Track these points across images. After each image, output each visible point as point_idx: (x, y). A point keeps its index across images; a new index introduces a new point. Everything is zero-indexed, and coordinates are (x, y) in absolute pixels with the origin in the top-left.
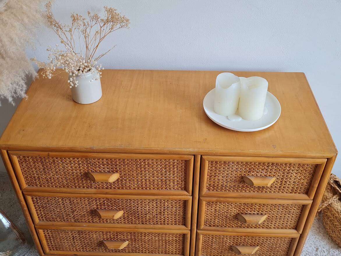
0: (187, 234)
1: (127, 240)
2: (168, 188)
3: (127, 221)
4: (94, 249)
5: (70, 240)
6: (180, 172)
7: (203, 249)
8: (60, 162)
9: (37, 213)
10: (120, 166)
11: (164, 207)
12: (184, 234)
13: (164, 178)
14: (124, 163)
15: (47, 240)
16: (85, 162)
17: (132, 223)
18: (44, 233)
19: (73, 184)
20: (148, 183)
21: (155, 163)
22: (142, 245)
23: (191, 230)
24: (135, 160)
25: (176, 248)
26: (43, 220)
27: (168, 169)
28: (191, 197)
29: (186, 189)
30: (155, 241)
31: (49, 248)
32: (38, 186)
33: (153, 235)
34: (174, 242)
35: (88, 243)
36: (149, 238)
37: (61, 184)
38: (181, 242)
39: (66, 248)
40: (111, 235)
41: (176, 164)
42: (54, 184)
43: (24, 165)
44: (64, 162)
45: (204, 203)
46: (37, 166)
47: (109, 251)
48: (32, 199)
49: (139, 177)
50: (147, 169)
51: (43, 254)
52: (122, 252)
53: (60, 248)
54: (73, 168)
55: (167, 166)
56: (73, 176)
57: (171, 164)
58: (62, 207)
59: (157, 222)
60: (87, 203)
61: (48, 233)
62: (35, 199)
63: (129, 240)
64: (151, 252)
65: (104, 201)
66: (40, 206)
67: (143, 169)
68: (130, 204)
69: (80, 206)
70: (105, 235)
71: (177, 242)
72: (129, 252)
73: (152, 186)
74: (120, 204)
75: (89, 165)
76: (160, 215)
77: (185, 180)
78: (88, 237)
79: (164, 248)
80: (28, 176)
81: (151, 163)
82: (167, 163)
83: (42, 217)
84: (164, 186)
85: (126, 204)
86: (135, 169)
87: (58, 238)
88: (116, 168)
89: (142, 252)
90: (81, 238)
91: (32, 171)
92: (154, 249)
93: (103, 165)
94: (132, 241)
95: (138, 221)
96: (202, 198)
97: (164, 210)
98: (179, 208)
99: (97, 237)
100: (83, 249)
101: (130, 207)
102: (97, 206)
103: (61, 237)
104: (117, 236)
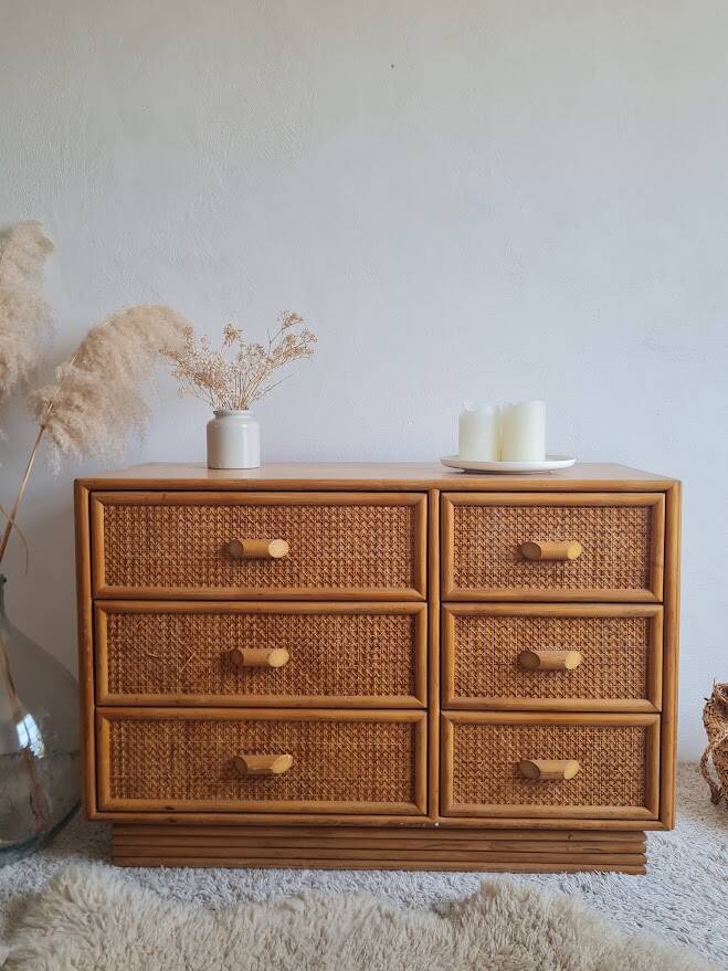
0: (420, 720)
1: (291, 753)
2: (380, 584)
3: (295, 684)
4: (213, 791)
5: (164, 759)
6: (403, 539)
7: (456, 780)
8: (181, 517)
9: (109, 667)
10: (292, 525)
11: (372, 639)
12: (414, 726)
13: (372, 555)
14: (299, 517)
15: (112, 760)
16: (227, 517)
17: (304, 693)
18: (111, 736)
19: (197, 578)
20: (342, 570)
21: (357, 517)
22: (321, 768)
23: (428, 710)
24: (319, 510)
25: (396, 777)
26: (117, 689)
27: (380, 531)
28: (426, 605)
29: (415, 584)
30: (351, 755)
31: (113, 788)
32: (129, 585)
33: (348, 732)
34: (393, 755)
35: (202, 767)
36: (339, 745)
37: (174, 577)
38: (408, 755)
39: (150, 789)
40: (257, 737)
41: (395, 517)
42: (159, 577)
43: (113, 530)
44: (189, 517)
45: (452, 621)
46: (136, 531)
47: (247, 797)
48: (109, 622)
49: (326, 555)
50: (341, 532)
51: (94, 809)
52: (276, 798)
53: (136, 790)
54: (204, 532)
55: (379, 524)
56: (200, 554)
57: (387, 517)
58: (165, 647)
59: (356, 686)
60: (217, 633)
61: (120, 736)
62: (113, 625)
63: (295, 753)
64: (340, 796)
65: (252, 625)
66: (120, 646)
67: (334, 532)
68: (303, 632)
69: (203, 640)
70: (242, 738)
71: (400, 755)
72: (291, 798)
73: (349, 578)
74: (284, 633)
75: (234, 524)
76: (364, 663)
77: (412, 560)
78: (205, 744)
79: (370, 777)
80: (113, 557)
81: (349, 517)
82: (379, 516)
83: (117, 681)
84: (372, 577)
85: (296, 632)
86: (319, 533)
87: (139, 753)
88: (284, 532)
89: (321, 798)
90: (190, 749)
91: (125, 545)
92: (348, 784)
93: (261, 524)
94: (302, 755)
95: (318, 685)
96: (446, 606)
97: (372, 648)
98: (403, 640)
99: (224, 745)
100: (188, 789)
101: (303, 640)
102: (236, 640)
103: (145, 748)
104: (269, 738)
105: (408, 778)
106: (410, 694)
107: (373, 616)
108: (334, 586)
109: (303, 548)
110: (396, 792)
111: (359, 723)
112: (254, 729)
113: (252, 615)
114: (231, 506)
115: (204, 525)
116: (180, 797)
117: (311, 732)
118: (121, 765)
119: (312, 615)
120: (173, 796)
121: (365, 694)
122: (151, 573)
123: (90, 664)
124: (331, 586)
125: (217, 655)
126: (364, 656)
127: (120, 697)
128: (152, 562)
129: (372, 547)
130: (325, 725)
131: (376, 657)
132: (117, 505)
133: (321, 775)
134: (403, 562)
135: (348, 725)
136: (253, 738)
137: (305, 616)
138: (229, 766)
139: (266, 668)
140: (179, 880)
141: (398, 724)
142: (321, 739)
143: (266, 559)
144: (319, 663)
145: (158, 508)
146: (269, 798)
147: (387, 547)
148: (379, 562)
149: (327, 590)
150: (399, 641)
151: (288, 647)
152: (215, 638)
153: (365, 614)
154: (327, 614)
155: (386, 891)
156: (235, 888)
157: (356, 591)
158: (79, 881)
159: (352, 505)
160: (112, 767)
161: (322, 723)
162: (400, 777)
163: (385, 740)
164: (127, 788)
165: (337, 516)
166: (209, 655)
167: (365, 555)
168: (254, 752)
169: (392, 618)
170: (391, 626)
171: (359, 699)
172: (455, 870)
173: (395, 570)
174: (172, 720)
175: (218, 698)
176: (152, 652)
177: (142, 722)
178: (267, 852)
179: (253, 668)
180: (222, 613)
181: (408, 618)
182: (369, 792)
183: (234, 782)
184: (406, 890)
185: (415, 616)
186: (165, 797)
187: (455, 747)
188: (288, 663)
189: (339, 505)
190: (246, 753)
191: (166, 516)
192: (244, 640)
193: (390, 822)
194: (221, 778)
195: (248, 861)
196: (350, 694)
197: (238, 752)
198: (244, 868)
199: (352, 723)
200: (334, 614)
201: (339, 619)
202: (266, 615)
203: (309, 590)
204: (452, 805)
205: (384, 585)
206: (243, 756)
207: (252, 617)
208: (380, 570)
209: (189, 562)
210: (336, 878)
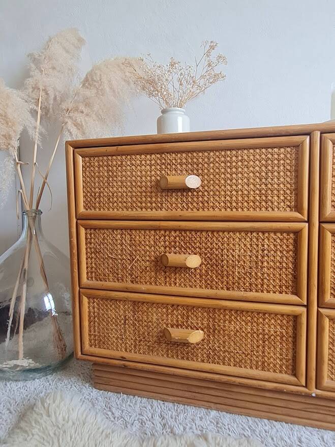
0: (301, 315)
1: (202, 330)
2: (269, 209)
3: (206, 282)
4: (151, 350)
5: (120, 326)
6: (289, 174)
7: (330, 363)
8: (128, 163)
9: (87, 263)
10: (203, 165)
11: (263, 251)
12: (296, 318)
13: (263, 186)
14: (209, 159)
15: (90, 322)
16: (159, 162)
17: (212, 288)
18: (89, 307)
19: (139, 204)
20: (240, 198)
21: (252, 157)
22: (224, 342)
23: (308, 306)
24: (223, 153)
25: (281, 355)
26: (92, 278)
27: (270, 168)
28: (307, 224)
29: (298, 208)
30: (246, 335)
31: (90, 341)
32: (97, 209)
33: (244, 318)
34: (278, 338)
35: (144, 333)
36: (238, 327)
37: (125, 204)
38: (290, 339)
39: (112, 344)
40: (179, 317)
41: (282, 156)
42: (115, 204)
43: (87, 173)
44: (134, 162)
45: (329, 237)
46: (101, 174)
47: (172, 356)
48: (86, 234)
49: (228, 187)
50: (240, 170)
51: (80, 353)
52: (192, 359)
53: (104, 343)
54: (144, 173)
55: (270, 162)
56: (141, 188)
57: (276, 156)
58: (119, 251)
59: (251, 284)
60: (152, 243)
61: (94, 308)
62: (89, 236)
63: (205, 330)
64: (238, 364)
65: (175, 238)
66: (93, 250)
67: (234, 170)
68: (211, 244)
69: (143, 247)
70: (170, 316)
71: (284, 339)
72: (203, 361)
73: (246, 204)
74: (198, 244)
75: (163, 167)
76: (257, 268)
77: (296, 189)
78: (146, 319)
79: (260, 353)
80: (88, 192)
81: (246, 157)
82: (269, 156)
83: (92, 272)
84: (264, 203)
85: (206, 244)
86: (223, 170)
87: (105, 320)
88: (198, 171)
89: (224, 364)
90: (136, 320)
91: (95, 184)
92: (243, 356)
93: (181, 165)
94: (211, 331)
95: (222, 283)
96: (324, 225)
97: (263, 257)
98: (288, 252)
99: (157, 320)
100: (135, 347)
101: (211, 249)
102: (165, 248)
103: (109, 317)
104: (188, 318)
105: (290, 356)
106: (293, 293)
107: (263, 233)
108: (234, 210)
109: (212, 182)
110: (281, 366)
111: (252, 312)
112: (177, 310)
113: (175, 231)
114: (161, 153)
115: (143, 167)
116: (130, 351)
117: (216, 316)
118: (95, 326)
119: (218, 232)
120: (126, 350)
121: (257, 291)
122: (110, 202)
123: (76, 261)
124: (232, 210)
125: (153, 258)
126: (256, 263)
127: (94, 283)
128: (111, 194)
129: (264, 180)
130: (227, 312)
131: (265, 264)
132: (90, 156)
133: (224, 347)
134: (288, 192)
135: (244, 313)
136: (177, 316)
137: (213, 232)
138: (161, 335)
139: (185, 269)
140: (129, 406)
141: (282, 315)
142: (225, 321)
143: (185, 190)
144: (223, 267)
145: (114, 157)
146: (188, 359)
147: (276, 180)
148: (269, 192)
149: (229, 213)
150: (284, 253)
151: (200, 255)
152: (151, 246)
153: (258, 231)
154: (229, 231)
155: (272, 439)
156: (163, 419)
157: (252, 213)
158: (57, 402)
159: (248, 148)
160: (90, 327)
161: (225, 310)
162: (284, 356)
163: (272, 326)
164: (99, 341)
165: (237, 157)
166: (148, 258)
167: (258, 186)
168: (177, 326)
169: (279, 235)
170: (278, 241)
171: (252, 295)
172: (326, 429)
173: (282, 198)
174: (125, 300)
175: (153, 288)
176: (112, 254)
177: (107, 300)
178: (187, 394)
179: (176, 268)
180: (156, 229)
181: (292, 235)
182: (260, 363)
183: (164, 346)
184: (288, 441)
185: (297, 233)
186: (121, 350)
187: (330, 337)
188: (200, 266)
189: (238, 149)
190: (172, 326)
191: (119, 163)
192: (170, 249)
193: (276, 388)
194: (155, 342)
195: (176, 398)
196: (246, 291)
197: (167, 325)
198: (173, 403)
199: (247, 312)
200: (234, 231)
201: (238, 234)
202: (185, 231)
203: (217, 213)
204: (326, 382)
205: (273, 210)
206: (170, 329)
207: (175, 232)
208: (270, 198)
209: (134, 194)
210: (234, 421)
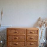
12: (25, 42)
63: (18, 43)
143: (17, 33)
146: (17, 46)
149: (20, 34)
152: (14, 37)
171: (22, 40)
175: (14, 40)
185: (25, 36)
188: (18, 38)
